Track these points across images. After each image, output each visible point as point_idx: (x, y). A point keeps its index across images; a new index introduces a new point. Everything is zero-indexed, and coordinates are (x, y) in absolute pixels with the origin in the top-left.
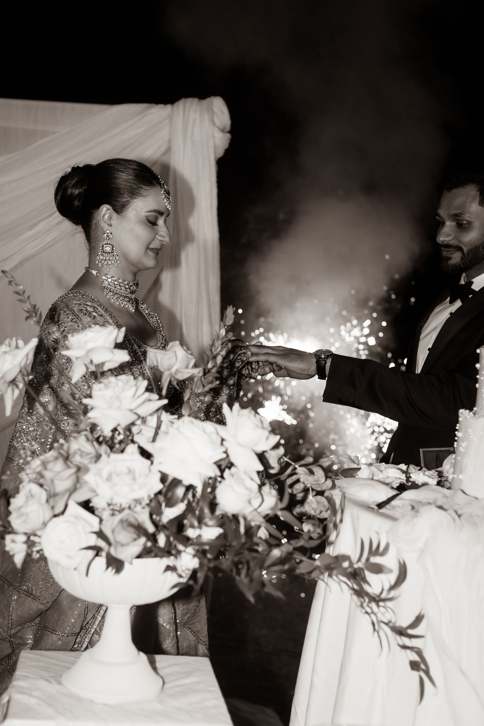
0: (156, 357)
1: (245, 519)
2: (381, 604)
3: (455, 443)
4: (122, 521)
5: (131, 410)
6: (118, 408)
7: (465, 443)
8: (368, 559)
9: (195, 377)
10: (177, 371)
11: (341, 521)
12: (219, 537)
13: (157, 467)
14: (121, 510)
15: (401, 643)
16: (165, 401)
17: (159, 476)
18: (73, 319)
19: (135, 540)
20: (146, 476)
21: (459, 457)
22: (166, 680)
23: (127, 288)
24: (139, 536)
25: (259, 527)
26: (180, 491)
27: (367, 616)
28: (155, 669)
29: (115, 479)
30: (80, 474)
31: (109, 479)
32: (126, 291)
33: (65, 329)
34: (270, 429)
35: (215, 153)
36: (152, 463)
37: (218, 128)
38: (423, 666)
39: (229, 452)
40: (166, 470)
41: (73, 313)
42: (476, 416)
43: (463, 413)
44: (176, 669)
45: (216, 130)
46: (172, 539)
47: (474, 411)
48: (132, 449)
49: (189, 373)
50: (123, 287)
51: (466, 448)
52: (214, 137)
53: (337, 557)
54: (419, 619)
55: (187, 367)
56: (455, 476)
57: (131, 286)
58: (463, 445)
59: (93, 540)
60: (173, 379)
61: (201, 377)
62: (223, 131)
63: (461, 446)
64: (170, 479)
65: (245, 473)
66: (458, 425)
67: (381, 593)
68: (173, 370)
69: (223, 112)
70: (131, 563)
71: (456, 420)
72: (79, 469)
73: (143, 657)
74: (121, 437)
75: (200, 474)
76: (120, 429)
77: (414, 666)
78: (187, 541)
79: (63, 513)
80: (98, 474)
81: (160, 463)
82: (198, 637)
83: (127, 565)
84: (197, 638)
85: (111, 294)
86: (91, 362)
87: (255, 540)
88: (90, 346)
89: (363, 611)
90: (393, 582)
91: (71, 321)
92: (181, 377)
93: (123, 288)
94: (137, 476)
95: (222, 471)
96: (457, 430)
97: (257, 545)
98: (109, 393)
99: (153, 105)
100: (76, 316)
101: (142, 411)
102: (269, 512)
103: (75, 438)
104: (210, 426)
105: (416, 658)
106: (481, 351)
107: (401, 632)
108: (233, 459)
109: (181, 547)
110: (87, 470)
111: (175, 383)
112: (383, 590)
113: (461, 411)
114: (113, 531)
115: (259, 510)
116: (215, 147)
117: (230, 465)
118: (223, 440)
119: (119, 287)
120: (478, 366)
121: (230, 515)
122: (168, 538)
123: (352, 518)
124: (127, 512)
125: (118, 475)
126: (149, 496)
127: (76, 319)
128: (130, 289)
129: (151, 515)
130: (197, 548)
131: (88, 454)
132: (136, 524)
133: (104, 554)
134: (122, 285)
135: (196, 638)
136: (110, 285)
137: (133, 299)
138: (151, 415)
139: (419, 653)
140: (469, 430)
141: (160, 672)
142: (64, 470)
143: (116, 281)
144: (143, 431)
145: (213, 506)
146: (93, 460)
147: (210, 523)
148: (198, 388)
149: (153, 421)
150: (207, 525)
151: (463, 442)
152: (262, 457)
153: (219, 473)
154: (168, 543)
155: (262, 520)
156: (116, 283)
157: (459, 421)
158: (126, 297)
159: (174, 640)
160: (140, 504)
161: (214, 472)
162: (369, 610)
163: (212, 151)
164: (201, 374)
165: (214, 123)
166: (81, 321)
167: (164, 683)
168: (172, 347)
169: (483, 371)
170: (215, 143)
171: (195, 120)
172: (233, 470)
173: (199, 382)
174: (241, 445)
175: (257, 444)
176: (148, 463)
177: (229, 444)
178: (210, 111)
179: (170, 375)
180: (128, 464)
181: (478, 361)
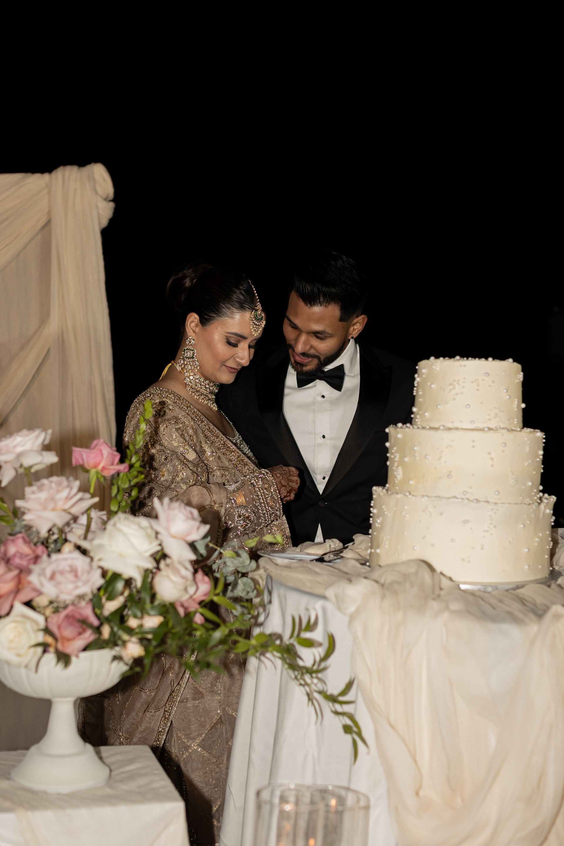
0: (81, 456)
1: (182, 606)
2: (314, 675)
3: (371, 519)
4: (67, 617)
5: (65, 510)
6: (54, 509)
7: (381, 519)
8: (298, 635)
9: (121, 472)
10: (104, 468)
11: (270, 602)
12: (161, 625)
13: (95, 564)
14: (66, 607)
15: (333, 709)
16: (96, 499)
17: (99, 572)
19: (80, 634)
20: (89, 572)
21: (375, 532)
22: (113, 767)
23: (207, 388)
24: (84, 631)
25: (195, 613)
26: (120, 585)
27: (302, 688)
28: (101, 758)
29: (58, 577)
30: (22, 576)
31: (52, 577)
32: (206, 390)
34: (200, 519)
35: (100, 223)
36: (92, 559)
37: (101, 197)
38: (355, 729)
39: (164, 545)
40: (106, 565)
42: (389, 492)
43: (377, 490)
44: (119, 757)
45: (100, 199)
46: (116, 629)
47: (386, 488)
48: (67, 548)
49: (114, 469)
51: (381, 523)
52: (97, 207)
53: (270, 635)
54: (349, 685)
55: (112, 464)
56: (373, 551)
57: (212, 386)
58: (378, 521)
59: (41, 637)
60: (99, 476)
61: (127, 472)
62: (106, 199)
63: (377, 522)
64: (109, 574)
65: (180, 563)
66: (372, 502)
67: (314, 665)
68: (100, 467)
69: (104, 180)
70: (77, 656)
71: (370, 497)
72: (21, 571)
73: (89, 747)
74: (55, 537)
75: (138, 567)
76: (55, 530)
77: (347, 729)
78: (130, 631)
79: (8, 614)
80: (42, 573)
81: (100, 560)
83: (74, 659)
85: (193, 391)
86: (21, 466)
87: (195, 626)
88: (19, 449)
89: (298, 683)
90: (322, 655)
92: (108, 474)
93: (203, 387)
94: (79, 573)
95: (158, 562)
96: (371, 507)
97: (196, 630)
98: (43, 495)
99: (29, 175)
101: (75, 511)
102: (203, 598)
103: (13, 541)
104: (143, 521)
105: (349, 722)
106: (389, 430)
107: (333, 699)
108: (167, 551)
109: (125, 637)
110: (29, 572)
111: (102, 480)
112: (315, 662)
113: (374, 488)
114: (59, 627)
115: (195, 597)
116: (99, 218)
117: (165, 556)
118: (157, 533)
119: (199, 386)
120: (387, 444)
121: (167, 604)
122: (112, 628)
123: (279, 597)
124: (70, 608)
125: (62, 573)
126: (92, 592)
128: (210, 389)
129: (94, 609)
130: (139, 636)
131: (27, 555)
132: (81, 618)
133: (52, 650)
134: (203, 384)
137: (213, 399)
138: (83, 514)
139: (351, 717)
140: (383, 507)
141: (107, 761)
142: (6, 573)
143: (197, 379)
144: (74, 530)
145: (153, 596)
146: (32, 561)
147: (152, 612)
148: (125, 483)
149: (83, 520)
150: (149, 615)
151: (378, 518)
152: (192, 546)
153: (155, 565)
154: (113, 634)
155: (197, 606)
156: (197, 381)
157: (373, 499)
158: (206, 396)
160: (84, 599)
161: (150, 565)
162: (302, 682)
163: (96, 221)
164: (127, 470)
165: (96, 193)
167: (111, 771)
168: (96, 445)
169: (393, 450)
170: (98, 213)
171: (76, 190)
172: (168, 561)
173: (125, 477)
174: (173, 537)
175: (188, 535)
176: (87, 560)
177: (164, 537)
178: (92, 179)
179: (97, 473)
180: (70, 562)
181: (387, 440)
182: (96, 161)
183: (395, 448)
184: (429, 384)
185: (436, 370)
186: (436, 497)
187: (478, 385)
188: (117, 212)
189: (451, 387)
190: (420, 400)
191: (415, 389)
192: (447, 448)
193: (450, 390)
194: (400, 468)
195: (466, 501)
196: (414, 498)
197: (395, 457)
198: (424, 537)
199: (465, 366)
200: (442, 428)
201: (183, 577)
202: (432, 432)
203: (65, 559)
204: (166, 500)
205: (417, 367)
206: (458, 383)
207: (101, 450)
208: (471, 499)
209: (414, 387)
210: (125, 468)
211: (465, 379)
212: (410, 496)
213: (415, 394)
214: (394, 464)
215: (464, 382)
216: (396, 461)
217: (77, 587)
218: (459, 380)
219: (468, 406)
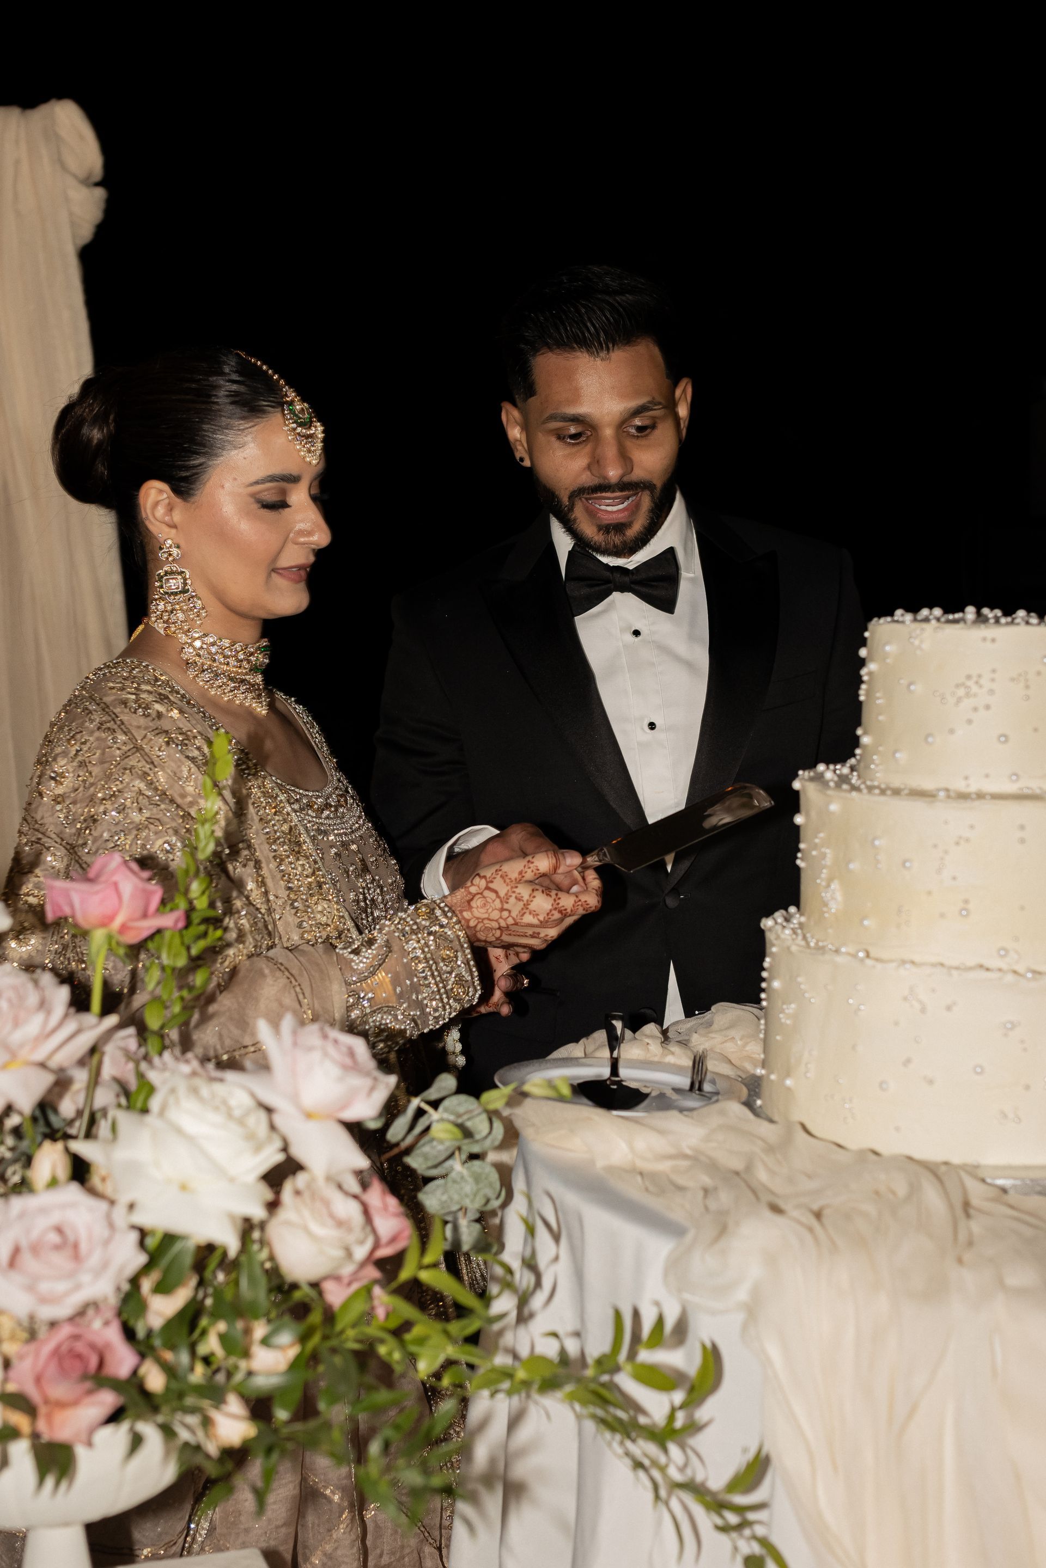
0: (68, 897)
5: (34, 1064)
7: (793, 1006)
9: (167, 930)
10: (124, 929)
13: (121, 1217)
14: (52, 1329)
17: (134, 1236)
18: (102, 724)
20: (107, 1242)
21: (778, 1034)
23: (241, 661)
29: (27, 1259)
32: (240, 667)
33: (83, 746)
35: (75, 236)
36: (111, 1204)
37: (75, 176)
39: (293, 1145)
40: (148, 1217)
41: (103, 710)
45: (71, 181)
50: (232, 657)
52: (67, 200)
55: (145, 916)
57: (252, 654)
58: (786, 1010)
60: (114, 943)
61: (179, 929)
62: (87, 182)
63: (783, 1012)
64: (156, 1239)
65: (330, 1179)
66: (768, 959)
67: (671, 1418)
68: (116, 923)
69: (82, 137)
75: (230, 1217)
82: (424, 1527)
83: (81, 1451)
84: (423, 1529)
85: (207, 676)
91: (99, 728)
92: (135, 936)
93: (232, 661)
94: (84, 1247)
95: (276, 1188)
100: (110, 715)
101: (63, 1061)
105: (757, 1549)
107: (719, 1502)
108: (299, 1152)
112: (673, 1410)
114: (38, 1380)
116: (73, 224)
117: (293, 1167)
118: (270, 1114)
119: (222, 660)
124: (65, 1330)
125: (37, 1249)
126: (119, 1291)
127: (109, 722)
128: (249, 662)
129: (124, 1326)
133: (23, 1443)
134: (230, 653)
135: (419, 1528)
136: (199, 656)
137: (259, 685)
138: (80, 1064)
139: (765, 1541)
140: (800, 979)
143: (213, 644)
148: (176, 954)
151: (786, 1003)
152: (359, 1132)
153: (268, 1198)
155: (374, 1273)
156: (213, 649)
158: (242, 681)
159: (354, 1530)
160: (99, 1312)
161: (256, 1201)
163: (66, 232)
164: (179, 922)
165: (64, 167)
166: (122, 727)
168: (102, 873)
169: (816, 837)
170: (71, 214)
171: (17, 162)
172: (301, 1179)
173: (177, 941)
174: (309, 1116)
175: (344, 1107)
176: (103, 1206)
177: (288, 1121)
178: (52, 136)
179: (110, 937)
180: (55, 1218)
181: (796, 809)
182: (60, 96)
183: (822, 835)
184: (904, 682)
185: (919, 648)
186: (934, 965)
187: (1027, 687)
188: (112, 209)
189: (961, 692)
190: (881, 718)
191: (863, 686)
192: (957, 843)
193: (959, 700)
194: (835, 885)
195: (1010, 978)
196: (879, 966)
197: (824, 856)
198: (908, 1061)
199: (993, 640)
200: (942, 794)
201: (340, 1224)
202: (919, 806)
203: (43, 1211)
204: (288, 1022)
205: (867, 634)
206: (977, 683)
207: (116, 885)
208: (1021, 968)
209: (862, 682)
210: (176, 922)
211: (994, 671)
212: (869, 962)
213: (862, 698)
214: (821, 873)
215: (993, 680)
216: (825, 867)
217: (78, 1287)
218: (980, 676)
219: (1003, 739)
